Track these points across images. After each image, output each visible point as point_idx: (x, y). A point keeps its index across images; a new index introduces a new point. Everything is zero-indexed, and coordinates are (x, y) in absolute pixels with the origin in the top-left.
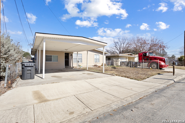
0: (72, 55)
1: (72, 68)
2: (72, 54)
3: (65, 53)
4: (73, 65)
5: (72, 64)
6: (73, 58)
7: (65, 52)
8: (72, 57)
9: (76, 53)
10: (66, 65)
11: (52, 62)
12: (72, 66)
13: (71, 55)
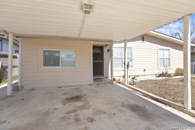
0: (110, 51)
1: (111, 83)
2: (111, 47)
3: (95, 47)
4: (114, 73)
5: (110, 71)
6: (114, 56)
7: (92, 43)
8: (111, 55)
9: (122, 45)
10: (95, 74)
11: (60, 67)
12: (110, 75)
13: (108, 50)
